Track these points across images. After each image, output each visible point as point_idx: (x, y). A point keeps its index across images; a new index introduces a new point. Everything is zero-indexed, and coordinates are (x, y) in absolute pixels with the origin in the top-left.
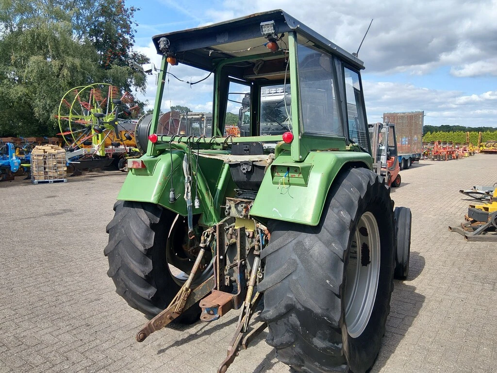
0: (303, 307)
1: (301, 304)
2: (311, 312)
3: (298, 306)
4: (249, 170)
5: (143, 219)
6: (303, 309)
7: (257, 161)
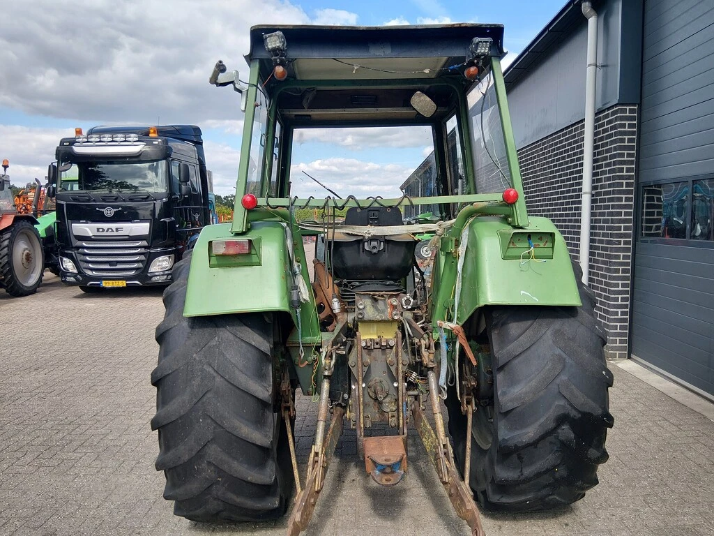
0: (580, 412)
1: (576, 409)
2: (590, 414)
3: (573, 413)
4: (382, 248)
5: (253, 344)
6: (580, 415)
7: (423, 233)
